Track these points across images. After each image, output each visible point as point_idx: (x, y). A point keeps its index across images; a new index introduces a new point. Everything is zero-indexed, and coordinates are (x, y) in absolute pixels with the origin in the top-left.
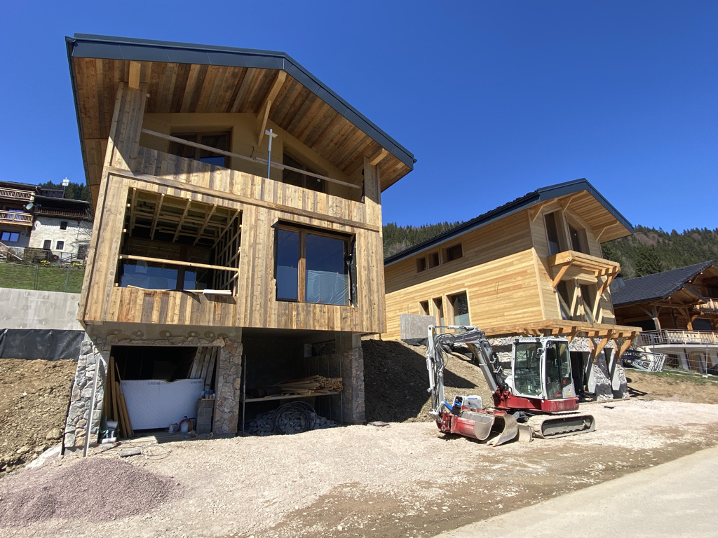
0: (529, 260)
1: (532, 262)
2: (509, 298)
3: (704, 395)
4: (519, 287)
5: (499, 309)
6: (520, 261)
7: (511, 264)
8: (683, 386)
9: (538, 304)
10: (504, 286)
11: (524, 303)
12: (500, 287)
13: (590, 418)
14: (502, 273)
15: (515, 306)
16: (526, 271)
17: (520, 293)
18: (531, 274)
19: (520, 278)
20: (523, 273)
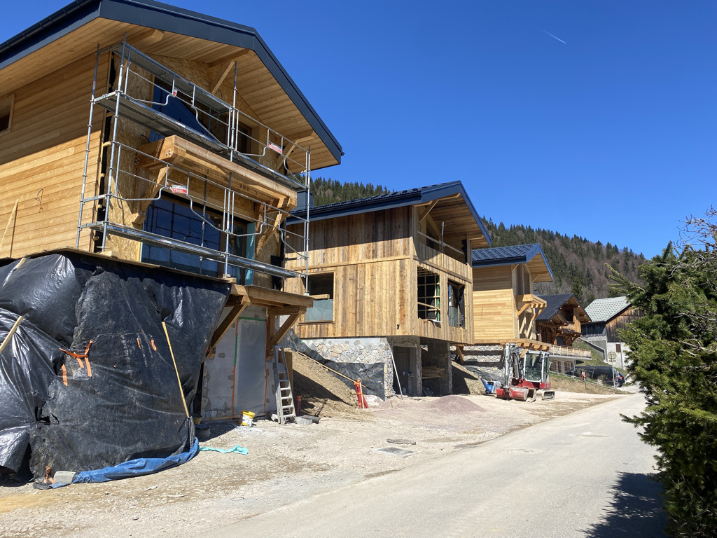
0: (507, 296)
1: (510, 299)
2: (490, 319)
3: (574, 388)
4: (499, 313)
5: (481, 326)
6: (502, 296)
7: (495, 297)
8: (563, 382)
9: (511, 326)
10: (487, 311)
11: (501, 324)
12: (484, 311)
13: (553, 393)
14: (486, 301)
15: (494, 325)
16: (505, 304)
17: (500, 318)
18: (508, 306)
19: (500, 307)
20: (503, 305)
